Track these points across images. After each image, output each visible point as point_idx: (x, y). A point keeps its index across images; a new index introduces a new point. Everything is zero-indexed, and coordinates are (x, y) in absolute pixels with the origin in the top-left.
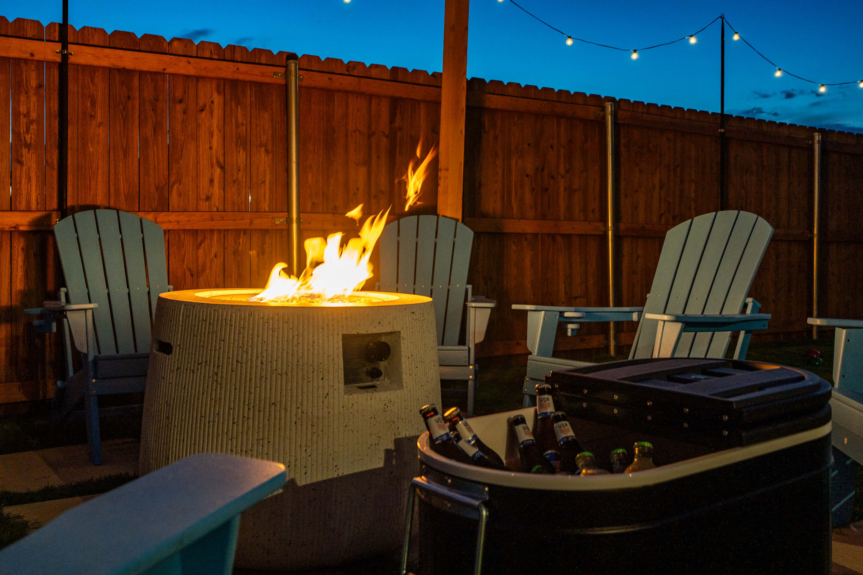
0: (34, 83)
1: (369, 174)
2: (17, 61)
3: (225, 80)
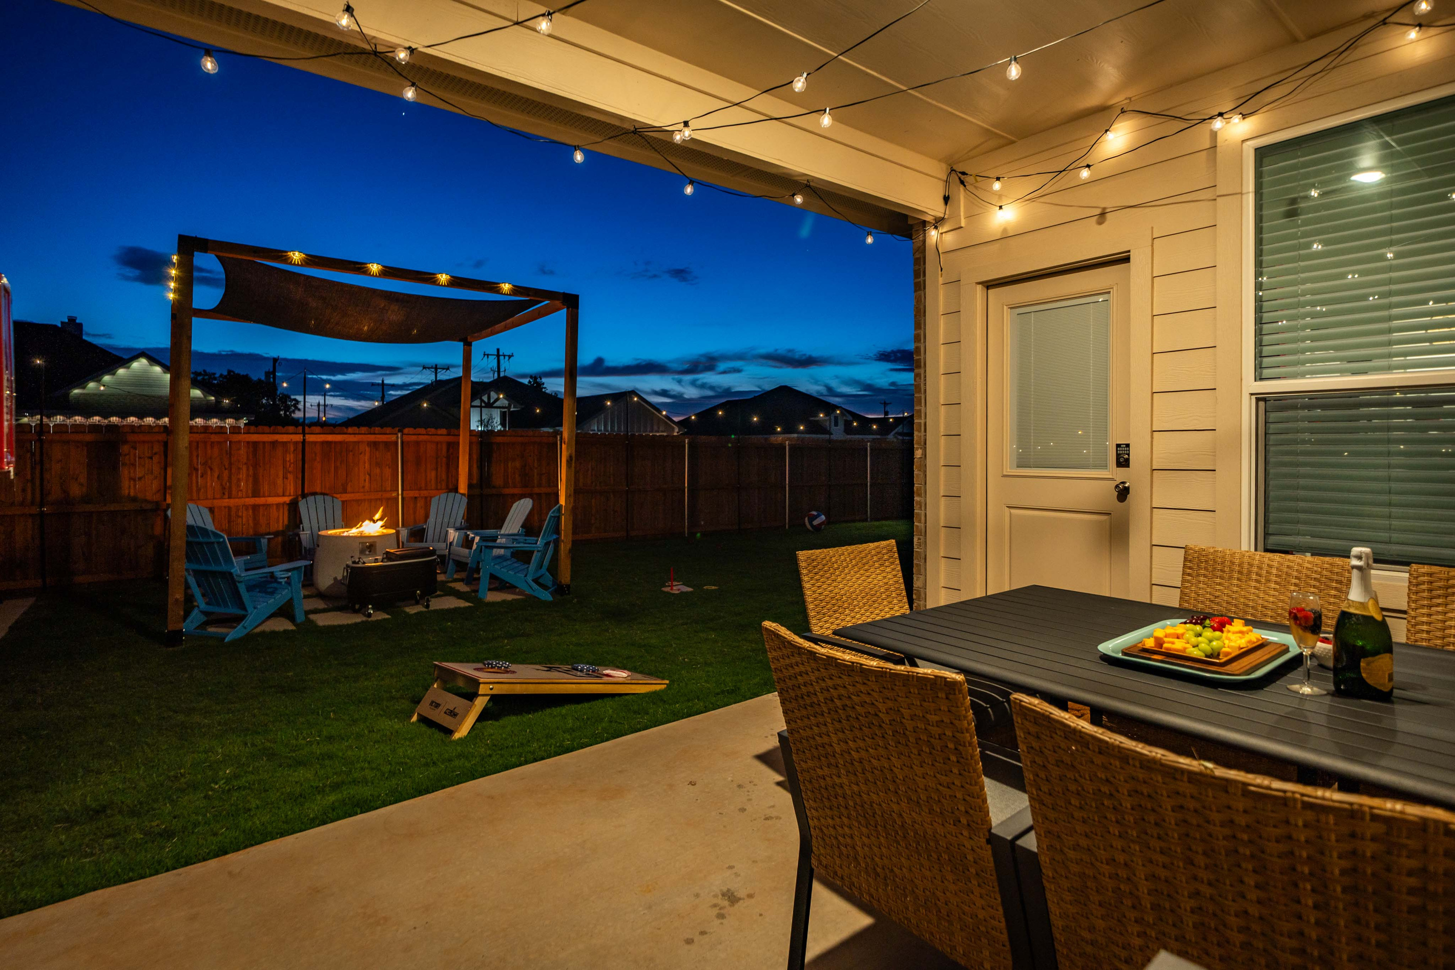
1: (437, 474)
3: (371, 442)
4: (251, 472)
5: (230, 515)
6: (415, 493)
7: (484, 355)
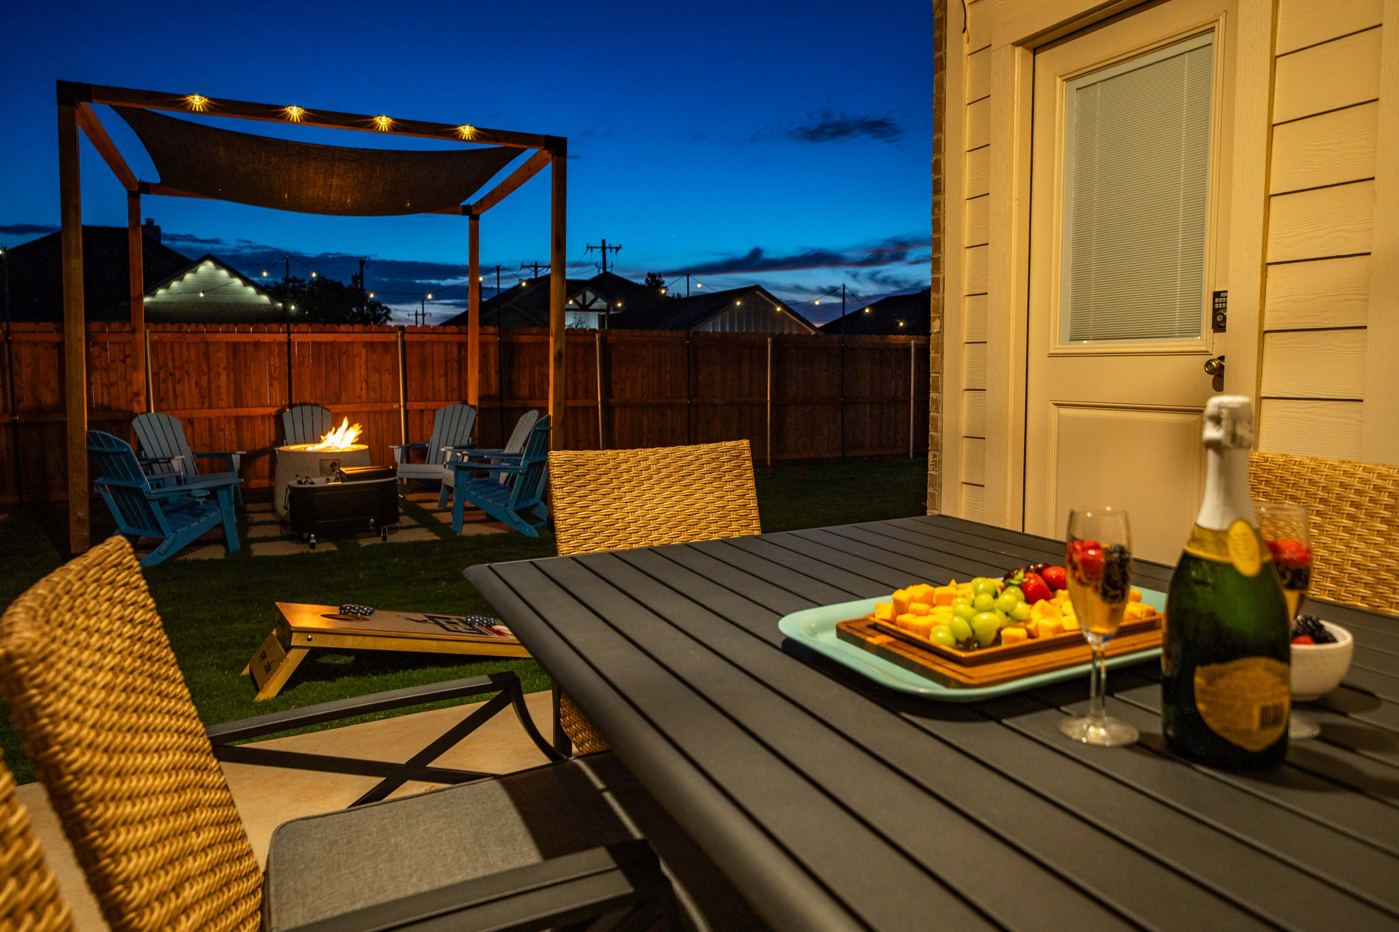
0: (277, 351)
1: (447, 382)
2: (269, 343)
3: (367, 342)
4: (232, 380)
5: (211, 427)
6: (421, 405)
7: (588, 248)
